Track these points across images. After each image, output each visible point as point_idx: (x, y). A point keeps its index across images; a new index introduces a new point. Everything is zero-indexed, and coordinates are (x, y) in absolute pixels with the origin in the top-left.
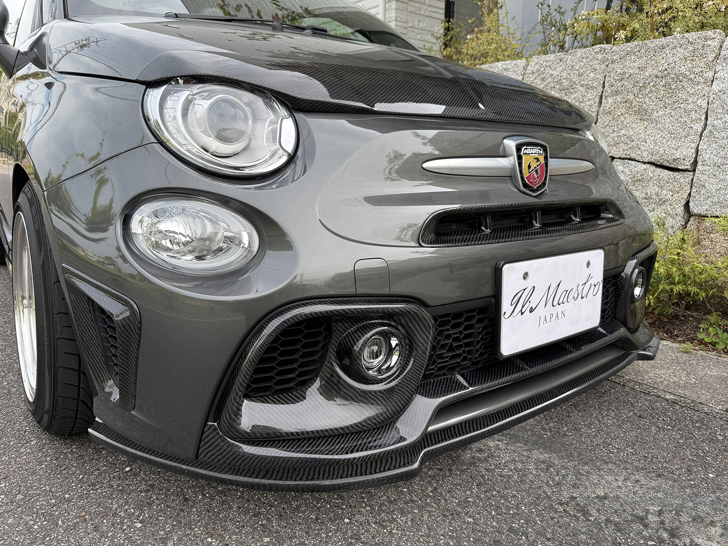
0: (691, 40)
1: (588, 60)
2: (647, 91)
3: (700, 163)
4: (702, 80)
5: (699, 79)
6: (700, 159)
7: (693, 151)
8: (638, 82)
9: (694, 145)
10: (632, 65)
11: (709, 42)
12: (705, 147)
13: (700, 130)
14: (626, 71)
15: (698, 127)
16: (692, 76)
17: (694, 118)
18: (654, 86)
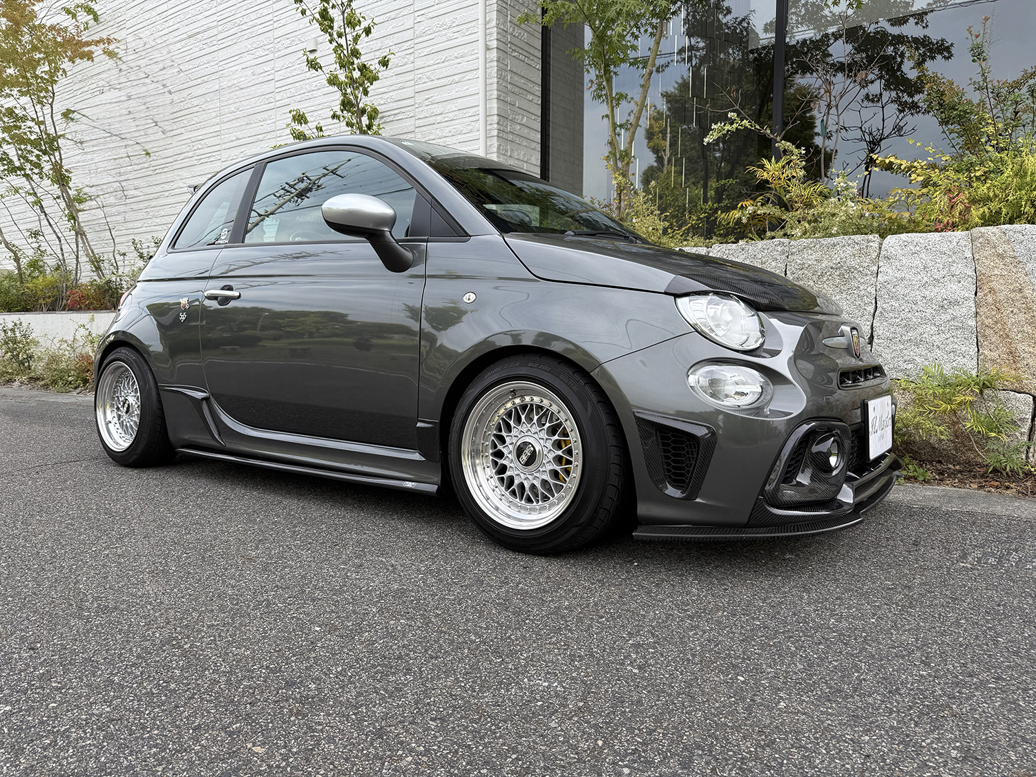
0: (856, 241)
1: (769, 251)
2: (825, 279)
3: (875, 337)
4: (869, 273)
5: (866, 271)
6: (875, 334)
7: (869, 327)
8: (816, 271)
9: (869, 323)
10: (810, 257)
11: (871, 244)
12: (878, 324)
13: (872, 311)
14: (805, 262)
15: (871, 309)
16: (861, 269)
17: (866, 302)
18: (830, 275)
